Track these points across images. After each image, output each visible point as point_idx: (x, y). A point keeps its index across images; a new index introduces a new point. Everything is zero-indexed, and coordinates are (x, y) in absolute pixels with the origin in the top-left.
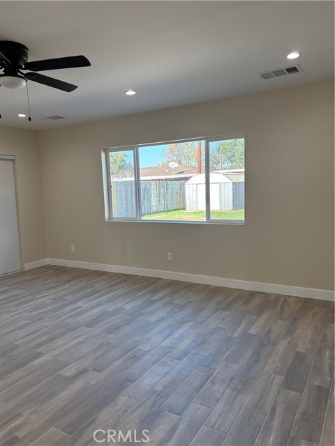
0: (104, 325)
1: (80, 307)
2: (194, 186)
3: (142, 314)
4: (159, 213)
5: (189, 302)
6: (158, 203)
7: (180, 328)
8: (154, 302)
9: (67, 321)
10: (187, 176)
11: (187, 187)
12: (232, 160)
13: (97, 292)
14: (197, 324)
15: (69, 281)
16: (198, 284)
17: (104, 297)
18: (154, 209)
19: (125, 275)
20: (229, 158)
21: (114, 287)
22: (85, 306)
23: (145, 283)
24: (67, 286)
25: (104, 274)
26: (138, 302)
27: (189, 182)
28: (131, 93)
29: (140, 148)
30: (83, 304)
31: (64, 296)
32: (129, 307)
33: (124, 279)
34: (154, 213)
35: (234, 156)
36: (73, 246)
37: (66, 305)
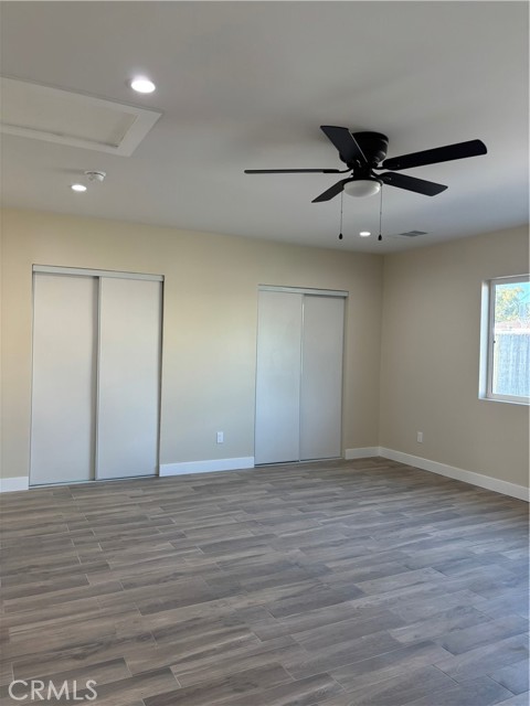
0: (467, 575)
1: (426, 535)
9: (404, 551)
13: (457, 516)
15: (410, 489)
22: (434, 534)
24: (407, 495)
25: (469, 488)
30: (431, 531)
31: (400, 510)
32: (513, 555)
36: (420, 433)
37: (402, 526)
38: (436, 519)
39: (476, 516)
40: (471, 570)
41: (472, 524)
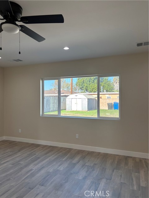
0: (51, 183)
1: (31, 170)
2: (70, 100)
3: (71, 174)
4: (53, 111)
5: (95, 164)
6: (53, 107)
7: (99, 184)
8: (75, 164)
9: (26, 181)
10: (66, 95)
11: (67, 100)
12: (82, 89)
13: (39, 158)
14: (108, 180)
15: (19, 151)
16: (93, 152)
17: (44, 162)
18: (52, 109)
19: (51, 146)
20: (81, 88)
21: (48, 155)
22: (34, 169)
23: (64, 152)
24: (19, 154)
25: (38, 146)
26: (66, 165)
27: (68, 97)
28: (66, 48)
29: (61, 79)
30: (33, 167)
31: (19, 161)
32: (61, 168)
33: (52, 149)
34: (51, 111)
35: (83, 88)
36: (20, 130)
37: (22, 169)
38: (33, 161)
39: (44, 156)
40: (52, 181)
41: (45, 160)
